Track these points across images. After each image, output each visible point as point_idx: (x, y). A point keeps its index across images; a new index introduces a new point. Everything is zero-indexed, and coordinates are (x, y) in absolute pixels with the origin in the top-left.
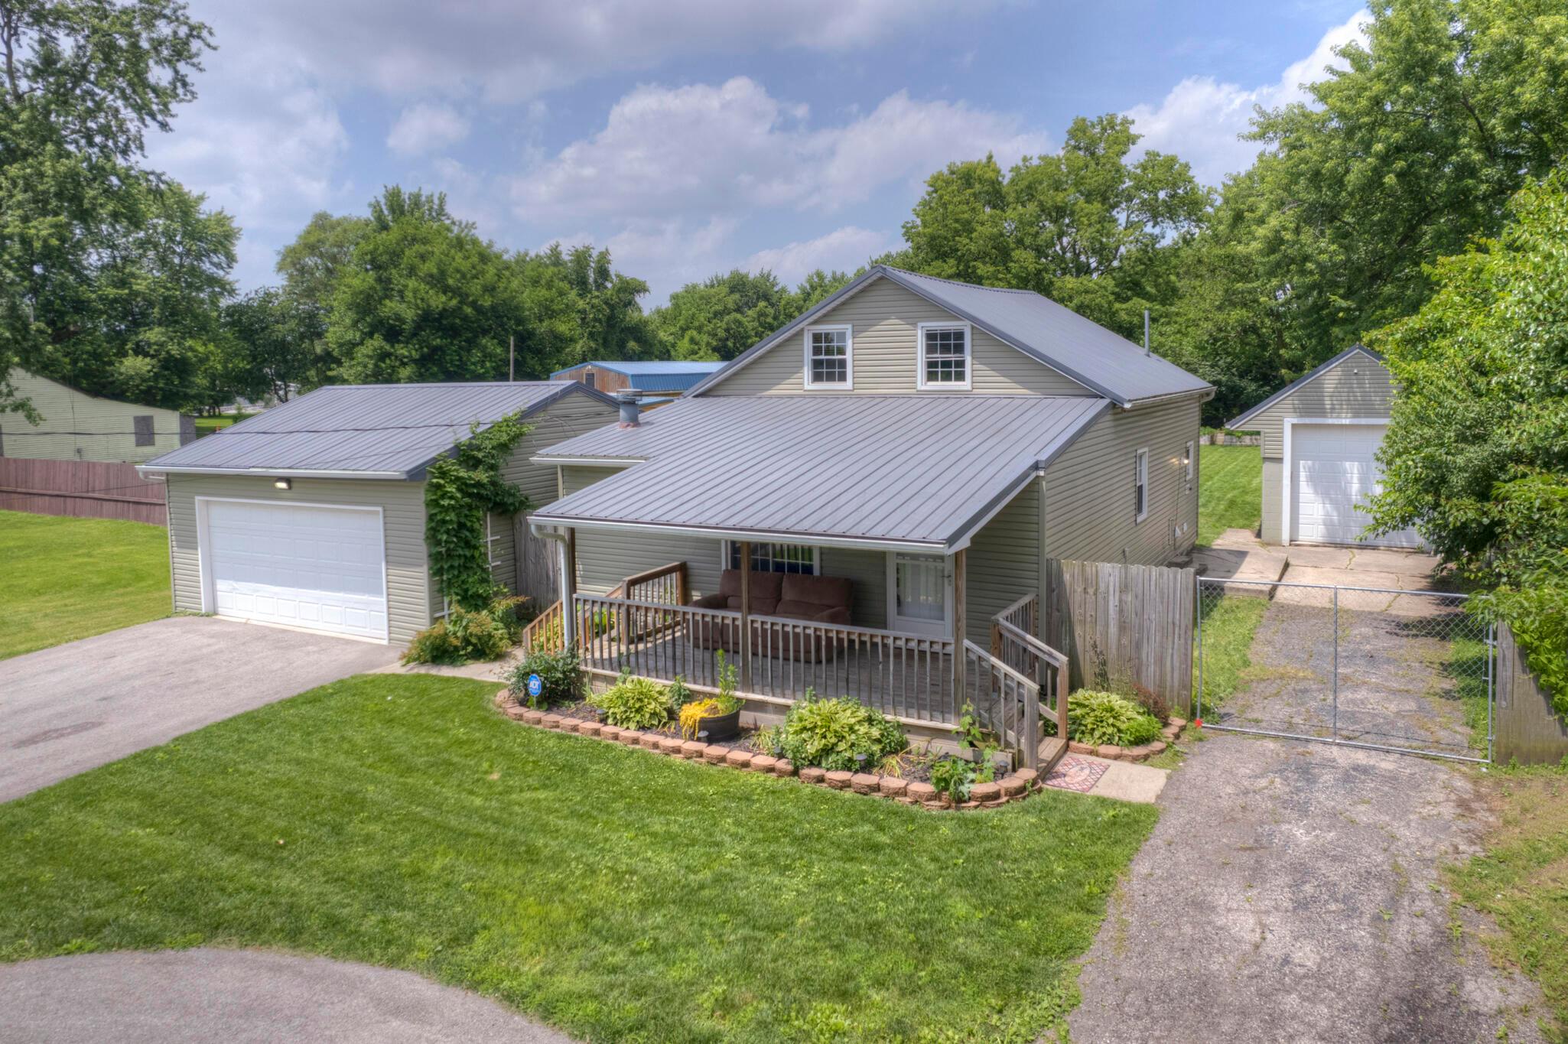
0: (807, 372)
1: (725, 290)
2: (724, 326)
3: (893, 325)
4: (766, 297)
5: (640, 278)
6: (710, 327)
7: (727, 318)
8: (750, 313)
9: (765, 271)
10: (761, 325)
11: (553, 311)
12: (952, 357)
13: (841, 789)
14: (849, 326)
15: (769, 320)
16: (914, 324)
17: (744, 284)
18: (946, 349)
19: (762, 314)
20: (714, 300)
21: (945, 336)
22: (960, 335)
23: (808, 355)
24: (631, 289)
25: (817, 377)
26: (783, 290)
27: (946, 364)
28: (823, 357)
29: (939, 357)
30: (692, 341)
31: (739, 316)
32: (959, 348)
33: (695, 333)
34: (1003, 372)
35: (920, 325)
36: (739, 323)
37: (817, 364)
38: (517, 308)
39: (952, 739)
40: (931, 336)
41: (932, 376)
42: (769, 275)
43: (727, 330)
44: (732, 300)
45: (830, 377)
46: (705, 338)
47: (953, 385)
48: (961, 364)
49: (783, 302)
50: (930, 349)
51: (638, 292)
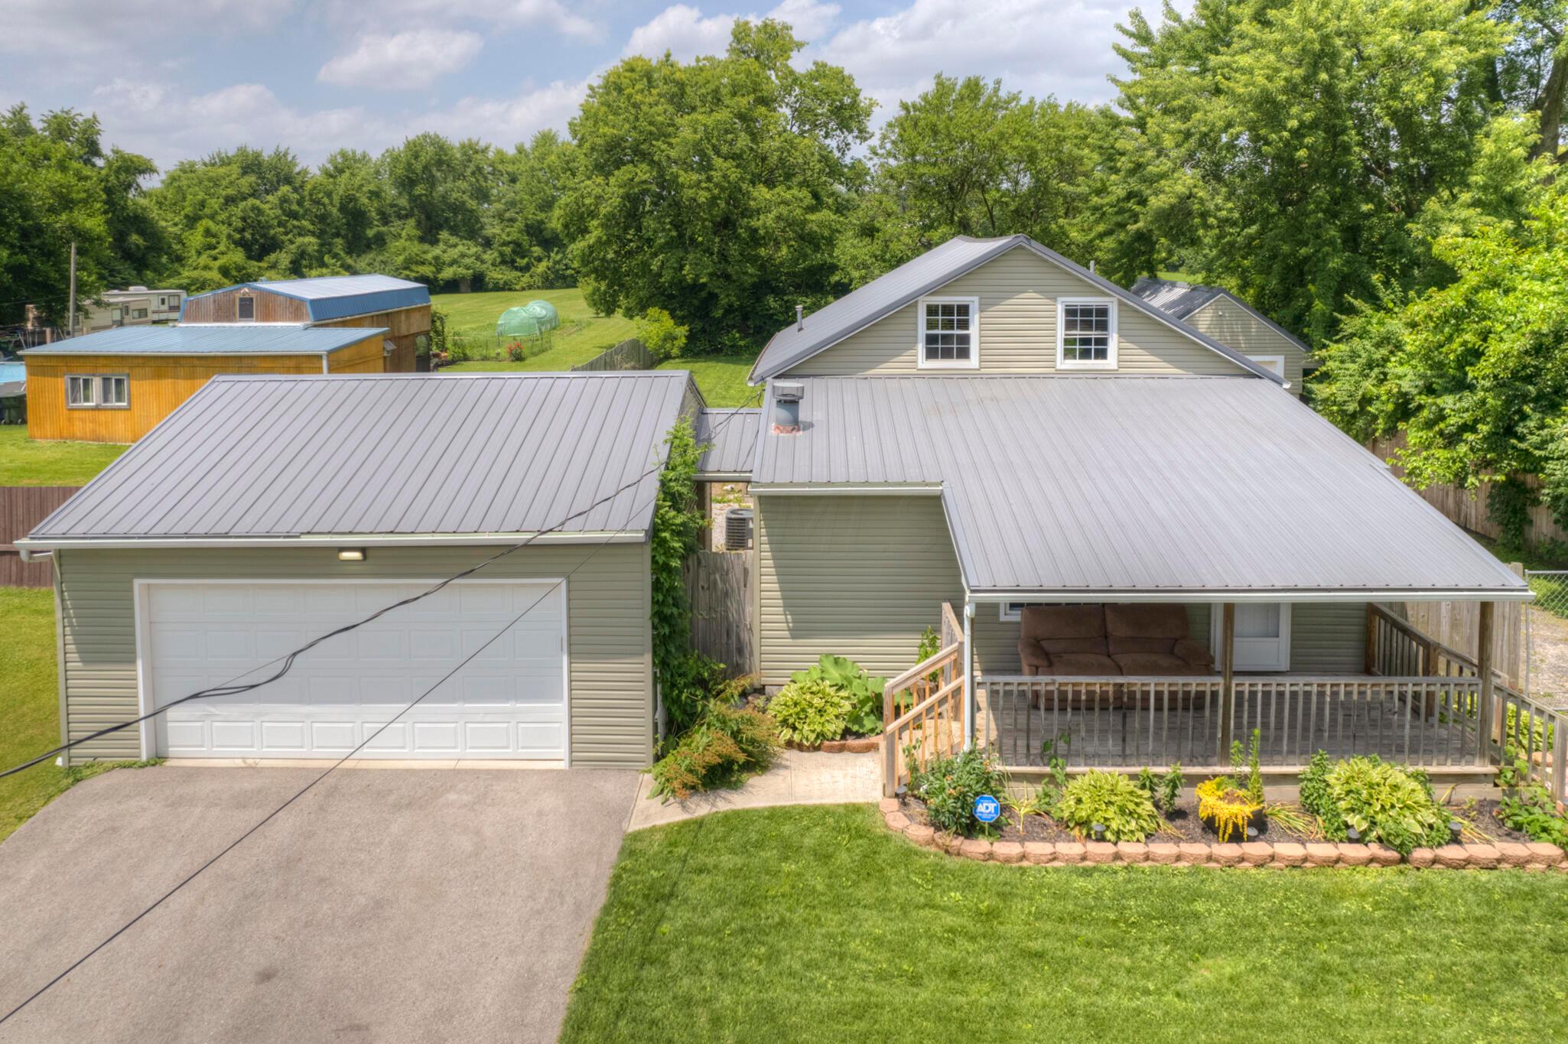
0: (921, 348)
1: (235, 170)
2: (240, 214)
3: (1029, 300)
4: (288, 180)
5: (146, 155)
6: (223, 216)
7: (242, 205)
8: (270, 198)
9: (282, 149)
10: (284, 211)
11: (72, 201)
12: (1093, 334)
13: (1464, 868)
14: (976, 299)
15: (295, 207)
16: (1055, 299)
17: (260, 165)
18: (1087, 325)
19: (284, 200)
20: (224, 183)
21: (1086, 312)
22: (1103, 312)
23: (922, 331)
24: (132, 168)
25: (931, 354)
26: (305, 172)
27: (1085, 341)
28: (939, 332)
29: (1078, 333)
30: (208, 233)
31: (257, 202)
32: (1103, 326)
33: (211, 224)
34: (1152, 351)
35: (1060, 299)
36: (259, 211)
37: (931, 340)
38: (22, 196)
39: (1480, 782)
40: (1070, 312)
41: (1069, 354)
42: (286, 155)
43: (244, 219)
44: (247, 182)
45: (947, 354)
46: (225, 230)
47: (1092, 363)
48: (1103, 342)
49: (308, 187)
50: (1070, 325)
51: (143, 172)
